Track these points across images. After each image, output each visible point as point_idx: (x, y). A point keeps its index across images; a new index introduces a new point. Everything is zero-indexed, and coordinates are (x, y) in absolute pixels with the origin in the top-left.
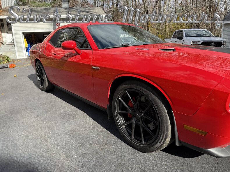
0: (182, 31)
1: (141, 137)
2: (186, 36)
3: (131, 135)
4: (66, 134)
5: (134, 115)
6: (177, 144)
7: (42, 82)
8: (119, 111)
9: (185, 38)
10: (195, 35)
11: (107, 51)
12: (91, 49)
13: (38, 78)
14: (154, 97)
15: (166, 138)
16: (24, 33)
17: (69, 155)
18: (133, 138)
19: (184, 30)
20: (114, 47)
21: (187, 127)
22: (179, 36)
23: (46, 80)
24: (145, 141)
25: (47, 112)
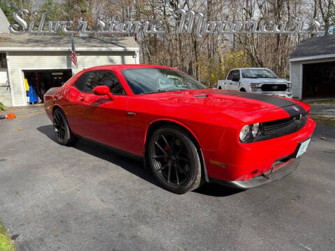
0: (238, 71)
1: (176, 180)
2: (244, 77)
3: (167, 179)
4: (100, 184)
5: (169, 158)
6: (207, 180)
7: (62, 134)
8: (155, 156)
9: (242, 80)
10: (254, 76)
11: (142, 97)
12: (126, 95)
13: (56, 130)
14: (186, 138)
15: (197, 174)
16: (24, 71)
17: (105, 200)
18: (169, 181)
19: (240, 69)
20: (150, 92)
21: (213, 162)
22: (235, 77)
23: (68, 132)
24: (180, 182)
25: (73, 166)
